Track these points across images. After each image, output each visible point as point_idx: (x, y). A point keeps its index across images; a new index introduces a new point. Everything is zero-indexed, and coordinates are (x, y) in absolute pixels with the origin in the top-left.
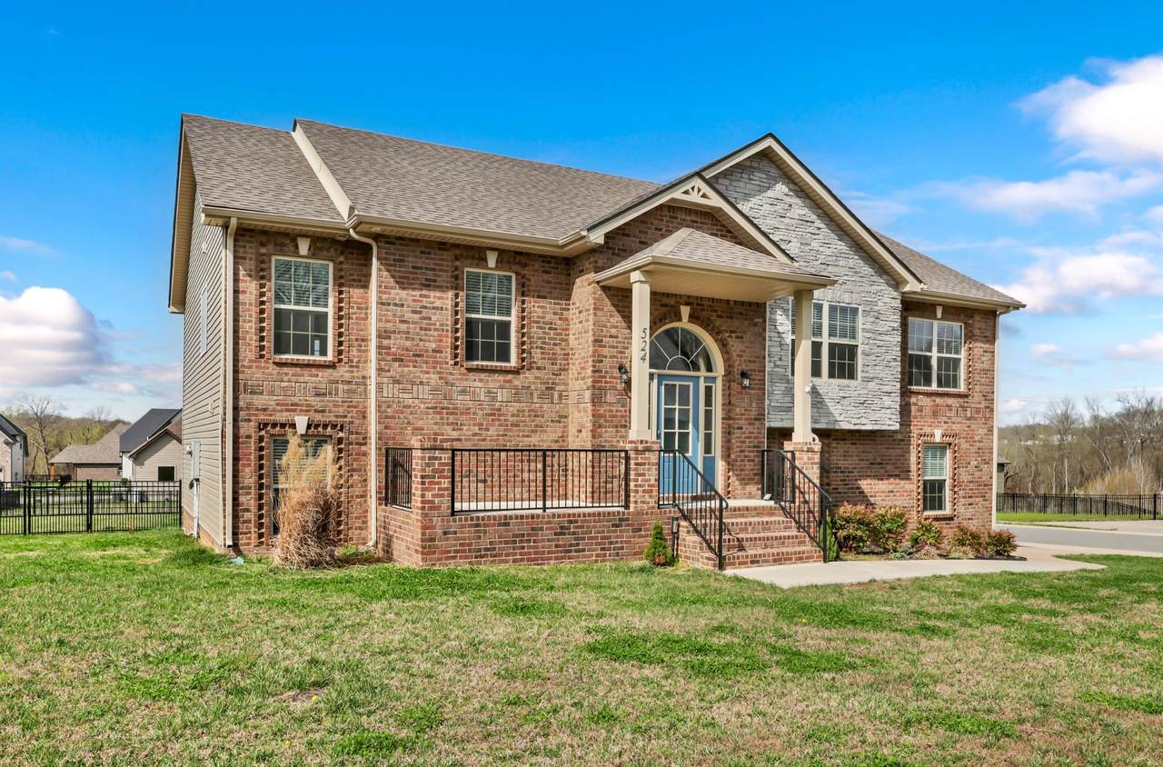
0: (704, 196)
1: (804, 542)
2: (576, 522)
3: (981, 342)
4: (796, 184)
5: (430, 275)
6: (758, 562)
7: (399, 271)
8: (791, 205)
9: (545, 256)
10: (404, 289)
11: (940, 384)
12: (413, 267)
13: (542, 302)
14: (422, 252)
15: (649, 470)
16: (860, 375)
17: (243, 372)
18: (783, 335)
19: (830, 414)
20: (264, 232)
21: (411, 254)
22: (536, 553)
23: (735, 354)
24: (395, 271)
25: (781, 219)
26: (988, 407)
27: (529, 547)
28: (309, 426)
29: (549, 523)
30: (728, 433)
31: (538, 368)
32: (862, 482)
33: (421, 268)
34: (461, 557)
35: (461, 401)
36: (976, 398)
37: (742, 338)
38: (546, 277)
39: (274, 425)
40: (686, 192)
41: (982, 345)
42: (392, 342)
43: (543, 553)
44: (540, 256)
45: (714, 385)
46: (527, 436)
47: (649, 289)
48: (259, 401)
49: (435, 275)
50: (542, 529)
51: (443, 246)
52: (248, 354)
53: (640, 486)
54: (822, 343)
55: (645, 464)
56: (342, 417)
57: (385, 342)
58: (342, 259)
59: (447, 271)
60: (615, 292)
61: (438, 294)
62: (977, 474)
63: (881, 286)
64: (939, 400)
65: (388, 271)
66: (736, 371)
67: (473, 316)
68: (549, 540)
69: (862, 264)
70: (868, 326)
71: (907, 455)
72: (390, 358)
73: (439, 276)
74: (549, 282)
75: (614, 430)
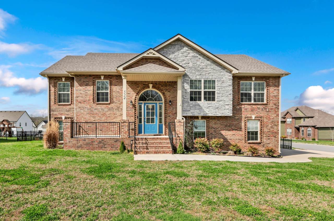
0: (154, 54)
1: (170, 148)
2: (104, 140)
3: (273, 87)
4: (191, 47)
5: (87, 83)
6: (149, 153)
7: (80, 83)
8: (189, 53)
9: (117, 75)
10: (81, 86)
11: (255, 101)
12: (83, 81)
13: (116, 87)
14: (85, 78)
15: (125, 127)
16: (216, 99)
17: (51, 107)
18: (187, 90)
19: (204, 111)
20: (56, 77)
21: (82, 78)
22: (93, 148)
23: (167, 96)
24: (79, 83)
25: (185, 57)
26: (277, 108)
27: (91, 146)
28: (65, 118)
29: (96, 140)
30: (166, 118)
31: (115, 103)
32: (222, 131)
33: (85, 81)
34: (73, 148)
35: (95, 111)
36: (271, 105)
37: (170, 91)
38: (117, 80)
39: (58, 118)
40: (148, 54)
41: (273, 88)
42: (78, 99)
43: (95, 148)
44: (115, 75)
45: (162, 105)
46: (112, 119)
47: (126, 80)
48: (55, 113)
49: (88, 83)
50: (94, 142)
51: (90, 76)
52: (52, 103)
53: (123, 131)
54: (201, 91)
55: (124, 126)
56: (72, 116)
57: (77, 99)
58: (72, 81)
59: (91, 81)
60: (129, 82)
61: (89, 87)
62: (272, 129)
63: (224, 72)
64: (254, 106)
65: (77, 83)
66: (168, 101)
67: (99, 91)
68: (96, 145)
69: (216, 67)
70: (219, 85)
71: (240, 124)
72: (78, 102)
73: (89, 83)
74: (118, 82)
75: (130, 117)
